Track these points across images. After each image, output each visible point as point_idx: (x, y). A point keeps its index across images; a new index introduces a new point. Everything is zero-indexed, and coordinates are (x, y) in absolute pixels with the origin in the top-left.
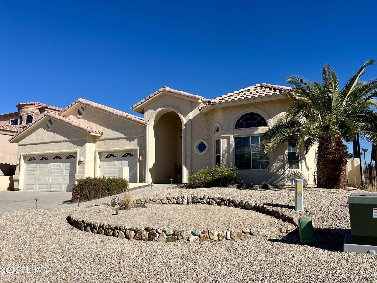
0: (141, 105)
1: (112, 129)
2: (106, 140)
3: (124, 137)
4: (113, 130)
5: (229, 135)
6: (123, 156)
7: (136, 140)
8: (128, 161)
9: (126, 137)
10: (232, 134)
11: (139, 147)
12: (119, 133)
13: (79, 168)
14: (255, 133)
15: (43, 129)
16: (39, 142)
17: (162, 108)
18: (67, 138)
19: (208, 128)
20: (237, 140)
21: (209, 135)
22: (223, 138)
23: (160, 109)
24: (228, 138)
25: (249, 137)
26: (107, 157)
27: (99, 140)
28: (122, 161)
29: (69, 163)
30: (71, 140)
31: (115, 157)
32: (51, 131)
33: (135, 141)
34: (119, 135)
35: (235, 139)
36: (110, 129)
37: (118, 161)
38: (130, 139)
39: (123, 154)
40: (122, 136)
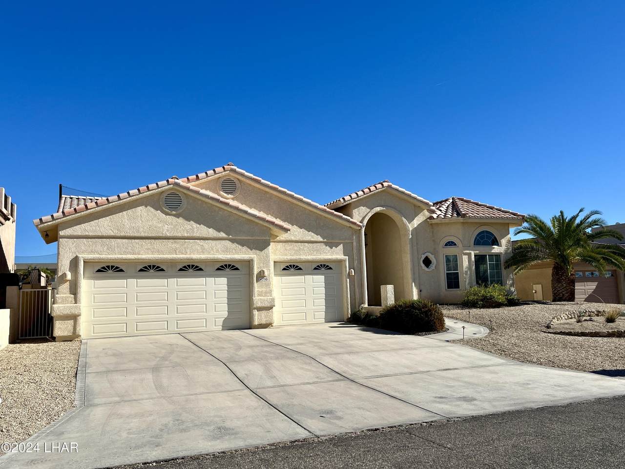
0: (356, 199)
1: (299, 227)
2: (287, 242)
3: (322, 240)
4: (301, 229)
5: (470, 252)
6: (315, 269)
7: (341, 246)
8: (323, 277)
9: (325, 240)
10: (473, 250)
11: (347, 257)
12: (313, 234)
13: (258, 287)
14: (492, 252)
15: (152, 210)
16: (143, 235)
17: (382, 208)
18: (226, 234)
19: (434, 241)
20: (476, 257)
21: (435, 249)
22: (465, 254)
23: (378, 209)
24: (469, 255)
25: (486, 255)
26: (284, 269)
27: (274, 242)
28: (314, 277)
29: (226, 279)
30: (234, 238)
31: (300, 269)
32: (177, 216)
33: (338, 248)
34: (312, 237)
35: (475, 256)
36: (295, 226)
37: (306, 276)
38: (331, 244)
39: (315, 266)
40: (320, 239)
